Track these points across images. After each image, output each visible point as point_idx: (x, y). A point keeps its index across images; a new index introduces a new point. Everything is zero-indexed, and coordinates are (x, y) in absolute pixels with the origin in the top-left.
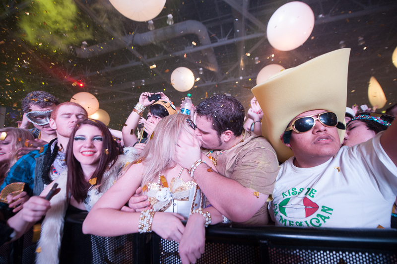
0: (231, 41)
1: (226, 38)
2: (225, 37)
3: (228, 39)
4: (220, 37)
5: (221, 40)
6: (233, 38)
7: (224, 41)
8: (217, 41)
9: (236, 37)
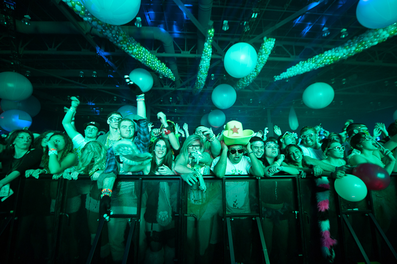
0: (193, 56)
1: (189, 52)
2: (188, 50)
3: (191, 53)
4: (183, 50)
5: (184, 52)
6: (195, 53)
7: (186, 54)
8: (180, 53)
9: (198, 53)
